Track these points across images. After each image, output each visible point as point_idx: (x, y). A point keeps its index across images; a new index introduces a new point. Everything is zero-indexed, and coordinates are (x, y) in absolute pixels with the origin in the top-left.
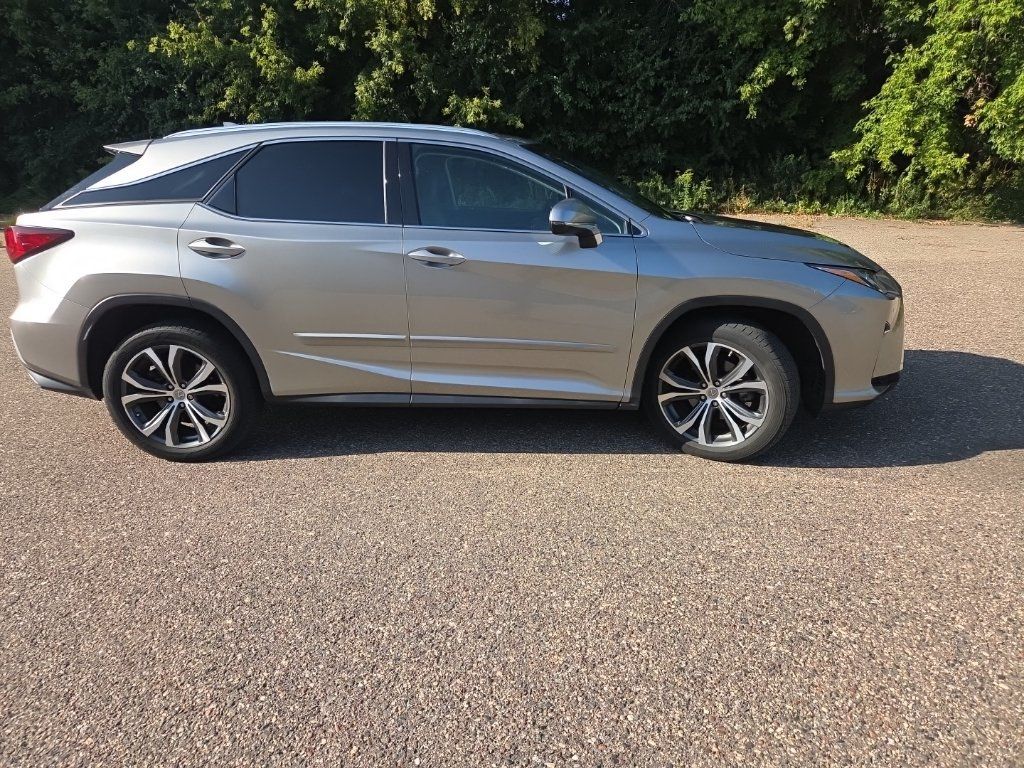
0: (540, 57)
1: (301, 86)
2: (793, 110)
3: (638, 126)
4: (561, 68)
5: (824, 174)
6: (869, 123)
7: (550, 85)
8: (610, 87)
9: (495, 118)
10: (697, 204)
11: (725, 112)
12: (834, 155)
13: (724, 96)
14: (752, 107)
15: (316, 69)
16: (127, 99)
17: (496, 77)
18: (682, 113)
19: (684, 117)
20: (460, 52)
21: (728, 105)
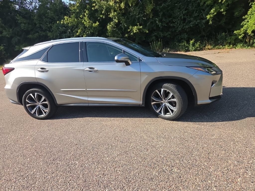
0: (153, 14)
1: (95, 28)
2: (224, 20)
3: (179, 29)
4: (158, 16)
5: (233, 37)
6: (245, 22)
7: (155, 21)
8: (171, 20)
9: (142, 31)
10: (196, 48)
11: (203, 23)
12: (235, 32)
13: (203, 19)
14: (210, 21)
15: (97, 23)
16: (58, 35)
17: (141, 20)
18: (191, 25)
19: (192, 26)
20: (132, 15)
21: (204, 21)
